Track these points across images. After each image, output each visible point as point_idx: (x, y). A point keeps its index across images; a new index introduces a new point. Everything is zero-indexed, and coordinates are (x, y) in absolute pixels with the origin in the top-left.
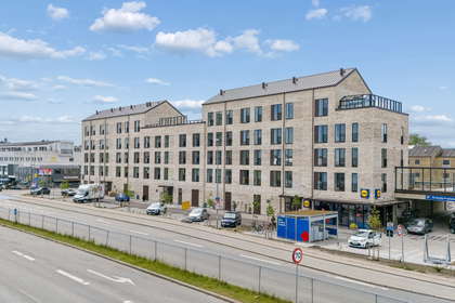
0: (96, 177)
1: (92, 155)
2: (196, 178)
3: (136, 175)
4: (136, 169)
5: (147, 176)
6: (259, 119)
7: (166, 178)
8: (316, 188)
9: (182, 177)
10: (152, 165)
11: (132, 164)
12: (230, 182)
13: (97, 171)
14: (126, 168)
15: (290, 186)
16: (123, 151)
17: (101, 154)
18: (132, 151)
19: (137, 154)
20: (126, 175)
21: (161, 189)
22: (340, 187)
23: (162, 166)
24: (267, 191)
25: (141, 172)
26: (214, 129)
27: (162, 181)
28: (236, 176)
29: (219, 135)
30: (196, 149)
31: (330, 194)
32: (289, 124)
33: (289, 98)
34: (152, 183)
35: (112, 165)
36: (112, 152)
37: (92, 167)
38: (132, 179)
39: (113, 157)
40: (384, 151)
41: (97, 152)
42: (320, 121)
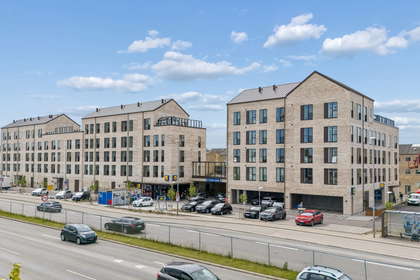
0: (12, 173)
1: (9, 155)
2: (77, 172)
3: (40, 170)
4: (39, 165)
5: (46, 171)
6: (115, 130)
7: (59, 172)
8: (144, 176)
9: (69, 171)
10: (49, 163)
11: (36, 162)
12: (98, 173)
13: (12, 167)
14: (33, 165)
15: (131, 175)
16: (31, 152)
17: (15, 155)
18: (37, 152)
19: (40, 154)
20: (33, 170)
21: (55, 180)
22: (156, 175)
23: (56, 163)
24: (119, 179)
25: (43, 168)
26: (89, 137)
27: (56, 174)
28: (101, 170)
29: (92, 140)
30: (78, 150)
31: (151, 180)
32: (131, 134)
33: (131, 117)
34: (49, 175)
35: (23, 162)
36: (23, 153)
37: (9, 165)
38: (36, 174)
39: (23, 157)
40: (182, 152)
41: (12, 153)
42: (147, 133)
